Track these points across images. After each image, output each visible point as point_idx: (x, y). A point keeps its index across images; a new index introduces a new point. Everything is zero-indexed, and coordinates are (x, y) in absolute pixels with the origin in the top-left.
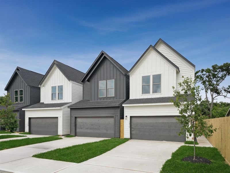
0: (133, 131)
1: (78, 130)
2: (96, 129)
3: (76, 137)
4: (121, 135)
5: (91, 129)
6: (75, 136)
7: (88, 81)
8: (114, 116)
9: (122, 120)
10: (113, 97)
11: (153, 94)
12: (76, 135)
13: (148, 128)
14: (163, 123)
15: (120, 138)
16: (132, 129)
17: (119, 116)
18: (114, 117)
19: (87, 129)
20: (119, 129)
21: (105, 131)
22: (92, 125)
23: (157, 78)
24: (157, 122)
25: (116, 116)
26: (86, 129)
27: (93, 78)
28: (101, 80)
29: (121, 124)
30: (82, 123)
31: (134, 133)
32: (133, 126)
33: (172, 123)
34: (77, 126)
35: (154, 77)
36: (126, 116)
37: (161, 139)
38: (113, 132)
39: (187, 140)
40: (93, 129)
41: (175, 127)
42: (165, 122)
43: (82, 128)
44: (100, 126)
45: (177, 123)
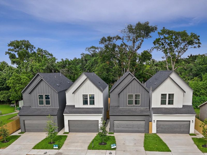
0: (157, 128)
1: (115, 129)
2: (130, 128)
4: (150, 131)
5: (126, 128)
8: (145, 120)
9: (150, 122)
11: (168, 105)
13: (167, 127)
15: (149, 133)
20: (148, 128)
21: (138, 129)
22: (127, 125)
23: (171, 96)
25: (147, 120)
26: (122, 128)
27: (122, 92)
28: (129, 93)
30: (118, 124)
31: (158, 130)
32: (158, 126)
33: (182, 124)
34: (114, 126)
35: (169, 95)
36: (154, 121)
37: (176, 133)
38: (144, 130)
39: (190, 133)
40: (128, 127)
41: (184, 126)
42: (178, 123)
43: (118, 127)
44: (133, 126)
45: (184, 124)
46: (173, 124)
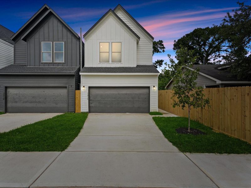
0: (91, 103)
1: (9, 105)
2: (40, 102)
3: (7, 114)
4: (77, 109)
5: (31, 102)
6: (5, 113)
7: (25, 39)
8: (67, 86)
9: (77, 91)
10: (63, 63)
11: (112, 63)
12: (6, 111)
13: (109, 99)
14: (126, 94)
15: (75, 112)
16: (91, 102)
17: (74, 86)
18: (68, 88)
19: (26, 102)
20: (73, 101)
22: (33, 97)
24: (120, 93)
25: (70, 86)
26: (23, 102)
27: (32, 37)
28: (44, 41)
29: (77, 96)
30: (16, 94)
31: (93, 106)
32: (91, 98)
33: (135, 94)
34: (8, 99)
37: (125, 111)
38: (65, 105)
39: (151, 111)
40: (36, 102)
41: (139, 98)
42: (128, 93)
43: (16, 102)
44: (45, 99)
45: (140, 94)
46: (119, 94)
